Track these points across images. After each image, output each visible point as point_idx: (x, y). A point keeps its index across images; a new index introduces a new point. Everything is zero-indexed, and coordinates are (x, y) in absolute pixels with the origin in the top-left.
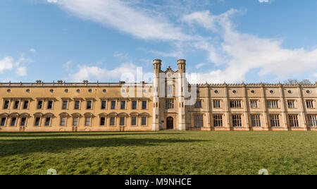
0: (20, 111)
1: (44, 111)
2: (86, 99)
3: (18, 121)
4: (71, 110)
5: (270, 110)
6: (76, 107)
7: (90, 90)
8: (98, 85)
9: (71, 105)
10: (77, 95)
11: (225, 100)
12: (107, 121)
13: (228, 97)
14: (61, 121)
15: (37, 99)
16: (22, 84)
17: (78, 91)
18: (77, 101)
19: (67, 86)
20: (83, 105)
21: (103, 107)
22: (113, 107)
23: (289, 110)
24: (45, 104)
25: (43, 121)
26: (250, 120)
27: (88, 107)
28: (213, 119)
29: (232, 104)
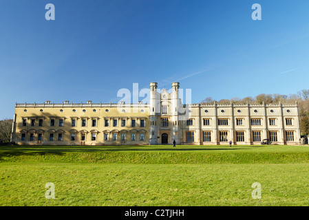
0: (37, 127)
2: (92, 118)
3: (36, 136)
4: (79, 127)
5: (253, 127)
6: (84, 125)
7: (94, 110)
8: (101, 106)
9: (79, 122)
10: (83, 115)
11: (214, 118)
12: (111, 137)
13: (216, 116)
17: (84, 111)
18: (84, 120)
19: (75, 107)
20: (89, 122)
21: (106, 125)
22: (115, 124)
23: (270, 127)
24: (57, 122)
25: (56, 137)
26: (235, 136)
27: (94, 124)
28: (202, 135)
29: (220, 122)
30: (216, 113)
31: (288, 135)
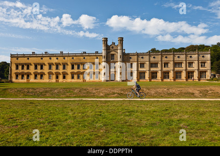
0: (26, 71)
1: (39, 71)
2: (62, 63)
3: (25, 77)
4: (54, 70)
5: (176, 69)
6: (57, 68)
7: (64, 58)
8: (68, 55)
9: (54, 67)
10: (56, 61)
11: (148, 63)
12: (76, 76)
13: (149, 61)
14: (49, 77)
15: (34, 64)
16: (24, 55)
17: (57, 59)
18: (57, 65)
19: (51, 56)
20: (61, 67)
21: (73, 68)
23: (188, 69)
24: (39, 67)
25: (39, 76)
26: (163, 75)
27: (64, 68)
28: (139, 75)
29: (152, 65)
30: (150, 59)
31: (202, 74)
